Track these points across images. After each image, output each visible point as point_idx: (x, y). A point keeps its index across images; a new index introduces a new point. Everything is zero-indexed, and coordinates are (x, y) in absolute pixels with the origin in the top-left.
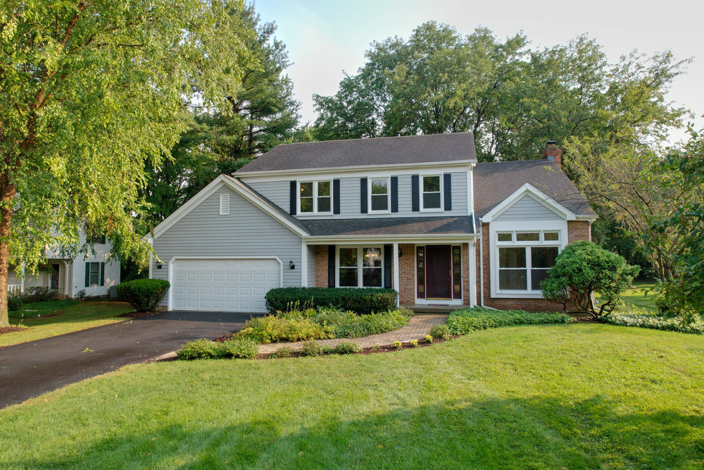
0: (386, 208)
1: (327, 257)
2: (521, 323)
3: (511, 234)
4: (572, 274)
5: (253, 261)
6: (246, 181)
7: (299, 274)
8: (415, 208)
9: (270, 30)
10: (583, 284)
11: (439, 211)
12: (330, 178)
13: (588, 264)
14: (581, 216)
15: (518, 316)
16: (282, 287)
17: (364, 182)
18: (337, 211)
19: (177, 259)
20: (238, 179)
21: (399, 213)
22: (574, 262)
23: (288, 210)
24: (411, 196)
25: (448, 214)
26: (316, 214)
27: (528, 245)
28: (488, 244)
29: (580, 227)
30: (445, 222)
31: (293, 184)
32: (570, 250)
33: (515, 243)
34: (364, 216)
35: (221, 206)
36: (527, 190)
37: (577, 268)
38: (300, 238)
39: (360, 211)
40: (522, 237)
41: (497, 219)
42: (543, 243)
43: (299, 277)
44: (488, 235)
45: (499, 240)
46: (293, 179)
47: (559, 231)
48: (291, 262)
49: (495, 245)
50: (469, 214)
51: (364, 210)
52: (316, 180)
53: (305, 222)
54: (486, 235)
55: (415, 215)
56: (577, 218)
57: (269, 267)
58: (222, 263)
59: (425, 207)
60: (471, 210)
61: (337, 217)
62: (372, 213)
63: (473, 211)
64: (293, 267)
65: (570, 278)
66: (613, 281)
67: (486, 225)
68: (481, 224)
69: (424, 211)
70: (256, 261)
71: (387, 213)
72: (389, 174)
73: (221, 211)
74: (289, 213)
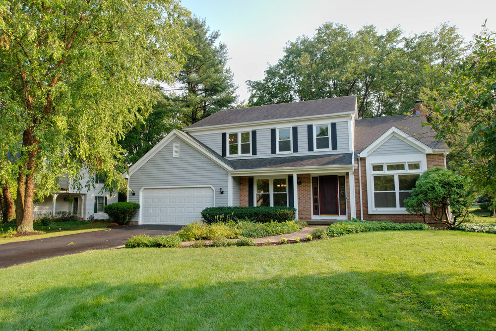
0: (289, 150)
1: (247, 186)
2: (387, 229)
3: (382, 166)
4: (427, 192)
5: (195, 189)
6: (192, 134)
7: (226, 197)
8: (311, 148)
9: (216, 36)
10: (436, 199)
11: (329, 150)
12: (250, 130)
13: (440, 183)
14: (437, 150)
15: (384, 224)
16: (214, 206)
17: (273, 131)
18: (254, 153)
19: (145, 189)
20: (187, 133)
21: (299, 152)
22: (428, 182)
23: (220, 153)
24: (307, 140)
25: (335, 152)
26: (240, 155)
27: (396, 173)
28: (366, 174)
29: (437, 159)
30: (332, 158)
31: (224, 135)
32: (427, 174)
33: (385, 172)
34: (274, 156)
35: (174, 151)
36: (394, 132)
37: (431, 187)
38: (227, 172)
39: (270, 152)
40: (391, 167)
41: (372, 154)
42: (407, 171)
43: (227, 200)
44: (365, 166)
45: (374, 170)
46: (224, 131)
47: (420, 162)
48: (221, 189)
49: (371, 174)
50: (350, 152)
51: (274, 151)
52: (239, 131)
53: (232, 162)
54: (364, 167)
55: (311, 154)
56: (433, 151)
57: (206, 193)
58: (174, 191)
59: (317, 148)
60: (352, 150)
61: (255, 157)
62: (279, 153)
63: (353, 150)
64: (222, 193)
65: (426, 195)
66: (461, 196)
67: (363, 159)
68: (359, 159)
69: (317, 151)
70: (197, 189)
71: (290, 153)
72: (291, 125)
73: (174, 155)
74: (221, 155)
